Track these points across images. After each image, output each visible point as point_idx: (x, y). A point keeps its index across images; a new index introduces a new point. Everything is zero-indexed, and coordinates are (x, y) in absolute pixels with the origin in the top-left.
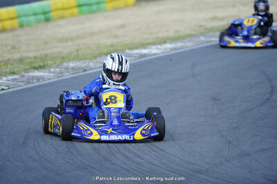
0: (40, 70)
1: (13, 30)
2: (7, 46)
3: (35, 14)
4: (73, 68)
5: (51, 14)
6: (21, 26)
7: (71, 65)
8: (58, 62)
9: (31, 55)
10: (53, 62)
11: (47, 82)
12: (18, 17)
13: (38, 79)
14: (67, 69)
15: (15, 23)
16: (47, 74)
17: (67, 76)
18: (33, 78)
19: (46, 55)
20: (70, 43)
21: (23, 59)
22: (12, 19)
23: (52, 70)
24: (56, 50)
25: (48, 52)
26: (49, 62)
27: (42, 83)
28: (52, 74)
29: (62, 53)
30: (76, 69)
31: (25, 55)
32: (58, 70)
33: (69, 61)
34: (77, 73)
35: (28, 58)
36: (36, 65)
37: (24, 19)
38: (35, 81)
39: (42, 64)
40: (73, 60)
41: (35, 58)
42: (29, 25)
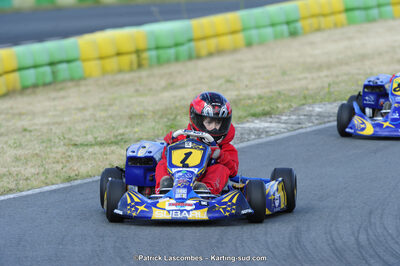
0: (263, 118)
1: (235, 50)
2: (218, 78)
3: (273, 25)
4: (319, 115)
5: (299, 25)
6: (249, 44)
7: (317, 109)
8: (294, 105)
9: (253, 92)
10: (286, 105)
11: (272, 138)
12: (244, 29)
13: (259, 133)
14: (309, 116)
15: (240, 38)
16: (274, 125)
17: (309, 127)
18: (251, 131)
19: (279, 93)
20: (325, 73)
21: (240, 100)
22: (233, 32)
23: (284, 118)
24: (297, 85)
25: (282, 87)
26: (280, 106)
27: (264, 139)
28: (283, 126)
29: (307, 89)
30: (325, 117)
31: (244, 92)
32: (294, 117)
33: (314, 103)
34: (325, 123)
35: (250, 98)
36: (259, 109)
37: (254, 32)
38: (253, 137)
39: (267, 108)
40: (322, 101)
41: (260, 98)
42: (262, 43)
